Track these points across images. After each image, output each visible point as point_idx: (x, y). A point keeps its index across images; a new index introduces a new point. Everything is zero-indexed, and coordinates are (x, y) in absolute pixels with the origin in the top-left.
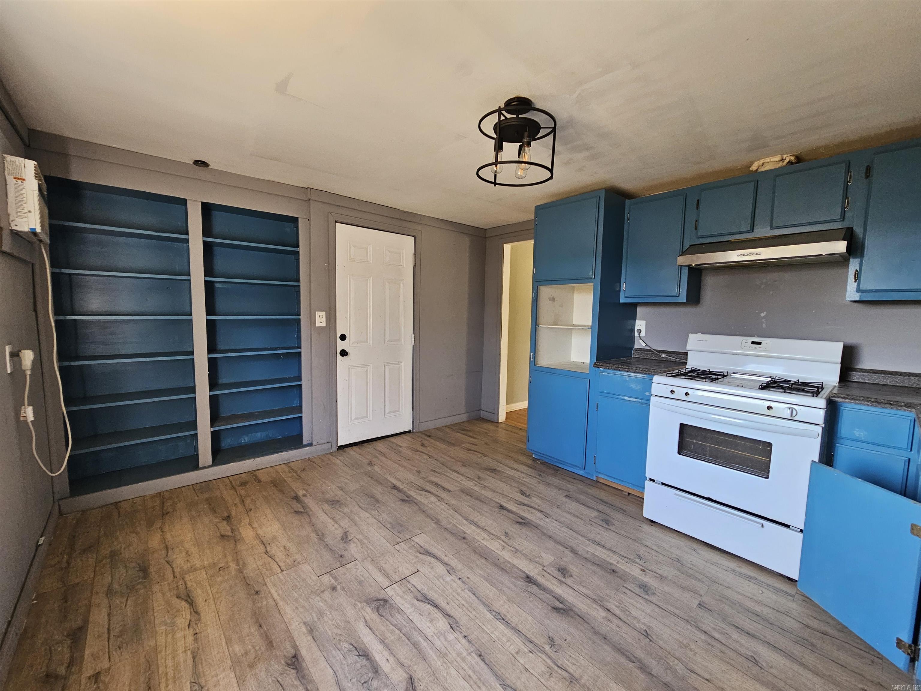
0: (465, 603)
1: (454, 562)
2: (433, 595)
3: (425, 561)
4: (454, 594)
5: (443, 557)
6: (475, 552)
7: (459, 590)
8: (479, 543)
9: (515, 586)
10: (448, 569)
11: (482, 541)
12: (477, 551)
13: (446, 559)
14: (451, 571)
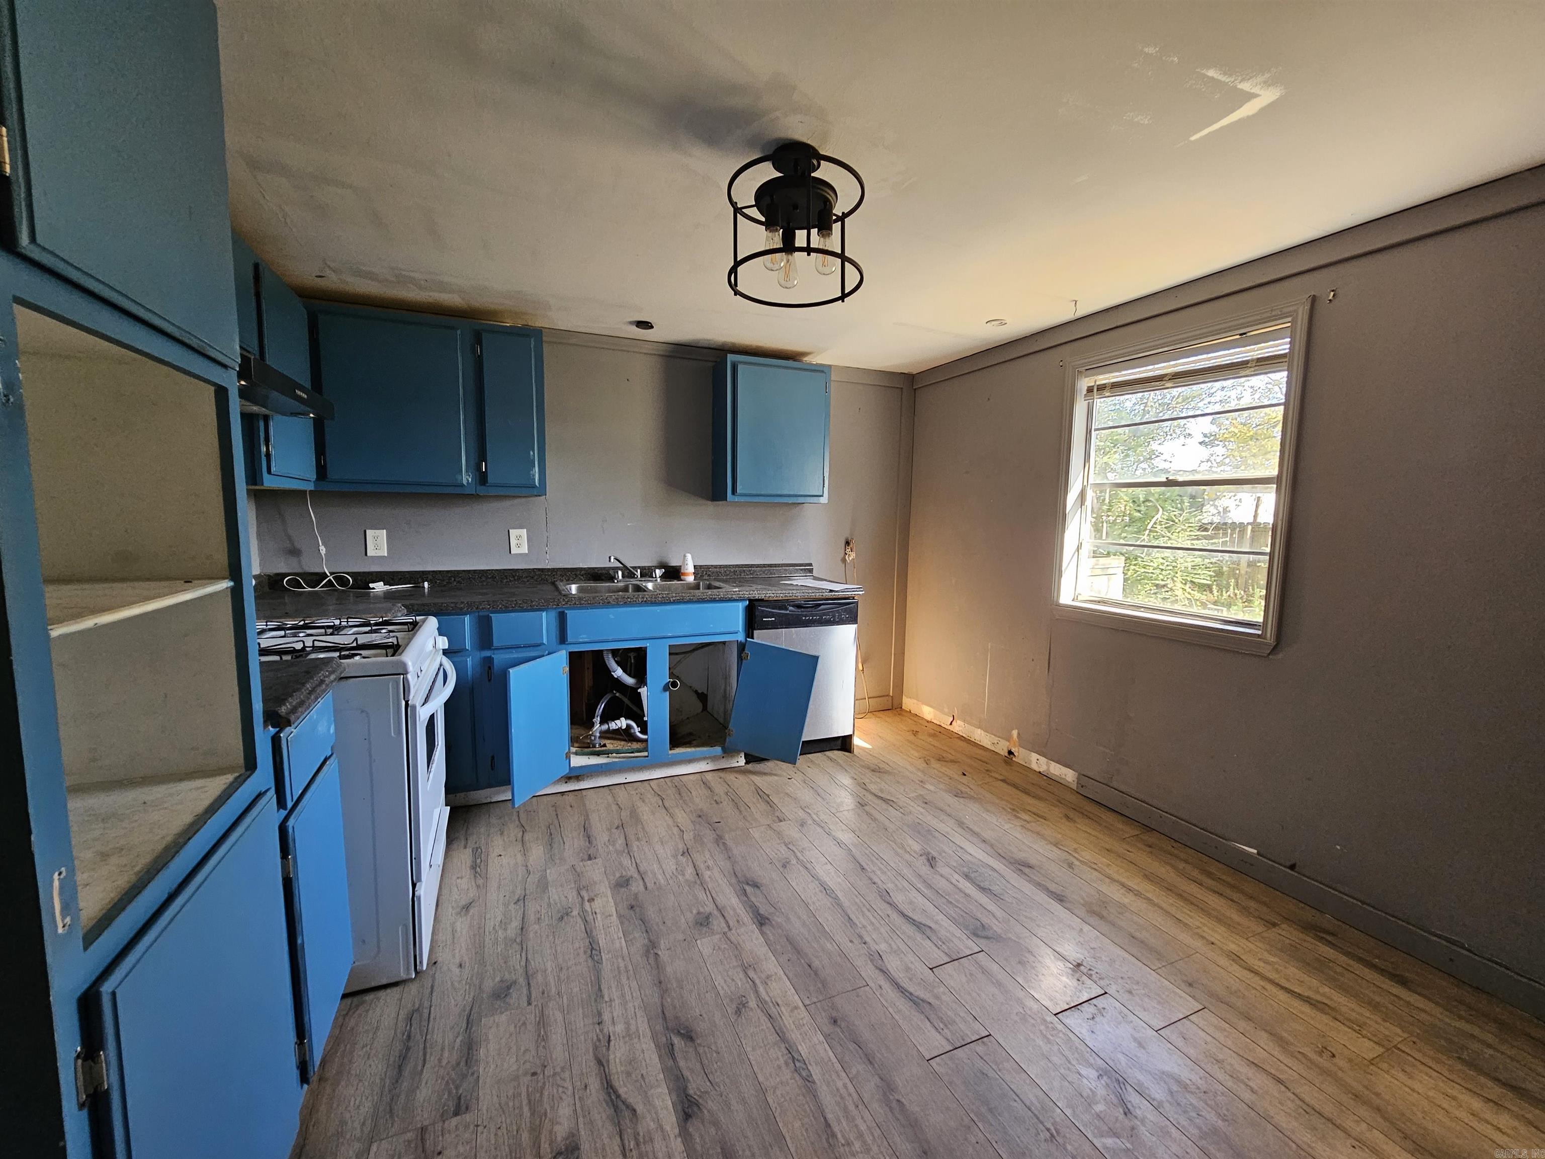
0: (866, 912)
1: (868, 971)
2: (909, 930)
3: (919, 984)
4: (878, 925)
5: (886, 986)
6: (824, 983)
7: (869, 928)
8: (807, 1002)
9: (788, 919)
10: (880, 962)
11: (800, 1004)
12: (820, 985)
13: (882, 981)
14: (876, 956)
